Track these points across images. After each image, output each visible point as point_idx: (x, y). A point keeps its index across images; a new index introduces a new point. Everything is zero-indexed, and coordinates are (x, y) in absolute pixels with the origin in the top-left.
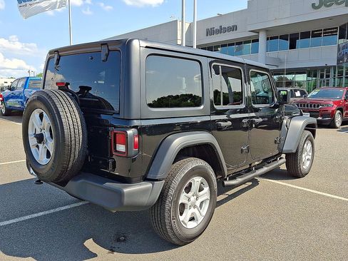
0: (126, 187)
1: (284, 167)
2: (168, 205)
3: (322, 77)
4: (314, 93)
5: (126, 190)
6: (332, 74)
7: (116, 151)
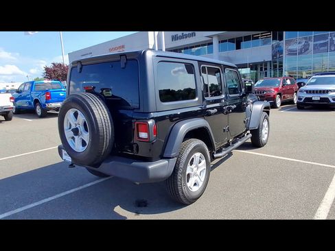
0: (150, 165)
1: (250, 141)
2: (180, 176)
3: (261, 70)
4: (258, 83)
5: (150, 167)
6: (268, 67)
7: (139, 138)
